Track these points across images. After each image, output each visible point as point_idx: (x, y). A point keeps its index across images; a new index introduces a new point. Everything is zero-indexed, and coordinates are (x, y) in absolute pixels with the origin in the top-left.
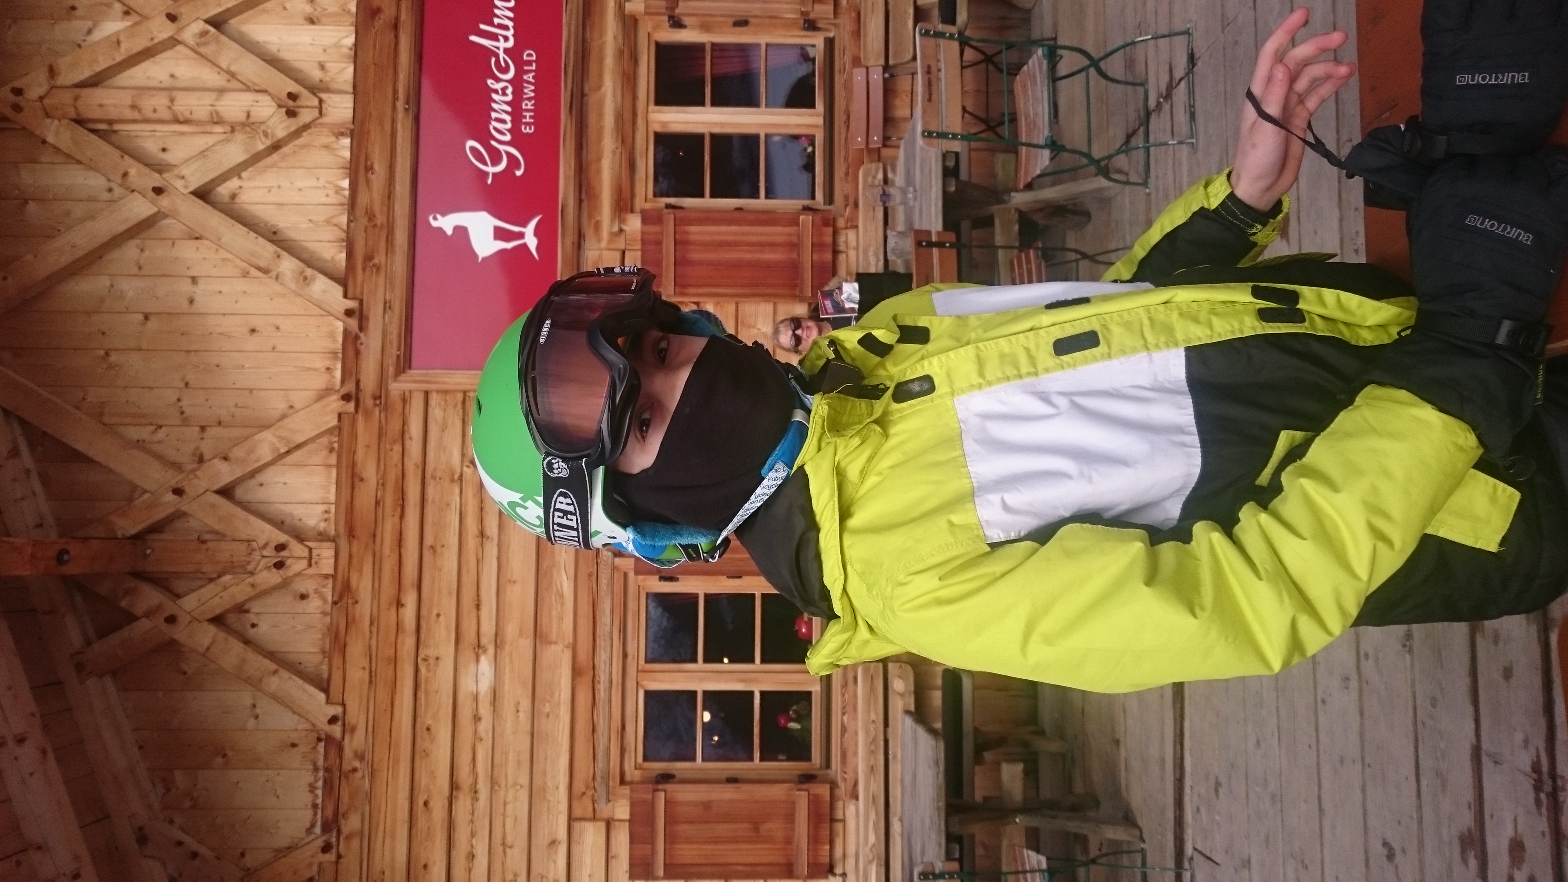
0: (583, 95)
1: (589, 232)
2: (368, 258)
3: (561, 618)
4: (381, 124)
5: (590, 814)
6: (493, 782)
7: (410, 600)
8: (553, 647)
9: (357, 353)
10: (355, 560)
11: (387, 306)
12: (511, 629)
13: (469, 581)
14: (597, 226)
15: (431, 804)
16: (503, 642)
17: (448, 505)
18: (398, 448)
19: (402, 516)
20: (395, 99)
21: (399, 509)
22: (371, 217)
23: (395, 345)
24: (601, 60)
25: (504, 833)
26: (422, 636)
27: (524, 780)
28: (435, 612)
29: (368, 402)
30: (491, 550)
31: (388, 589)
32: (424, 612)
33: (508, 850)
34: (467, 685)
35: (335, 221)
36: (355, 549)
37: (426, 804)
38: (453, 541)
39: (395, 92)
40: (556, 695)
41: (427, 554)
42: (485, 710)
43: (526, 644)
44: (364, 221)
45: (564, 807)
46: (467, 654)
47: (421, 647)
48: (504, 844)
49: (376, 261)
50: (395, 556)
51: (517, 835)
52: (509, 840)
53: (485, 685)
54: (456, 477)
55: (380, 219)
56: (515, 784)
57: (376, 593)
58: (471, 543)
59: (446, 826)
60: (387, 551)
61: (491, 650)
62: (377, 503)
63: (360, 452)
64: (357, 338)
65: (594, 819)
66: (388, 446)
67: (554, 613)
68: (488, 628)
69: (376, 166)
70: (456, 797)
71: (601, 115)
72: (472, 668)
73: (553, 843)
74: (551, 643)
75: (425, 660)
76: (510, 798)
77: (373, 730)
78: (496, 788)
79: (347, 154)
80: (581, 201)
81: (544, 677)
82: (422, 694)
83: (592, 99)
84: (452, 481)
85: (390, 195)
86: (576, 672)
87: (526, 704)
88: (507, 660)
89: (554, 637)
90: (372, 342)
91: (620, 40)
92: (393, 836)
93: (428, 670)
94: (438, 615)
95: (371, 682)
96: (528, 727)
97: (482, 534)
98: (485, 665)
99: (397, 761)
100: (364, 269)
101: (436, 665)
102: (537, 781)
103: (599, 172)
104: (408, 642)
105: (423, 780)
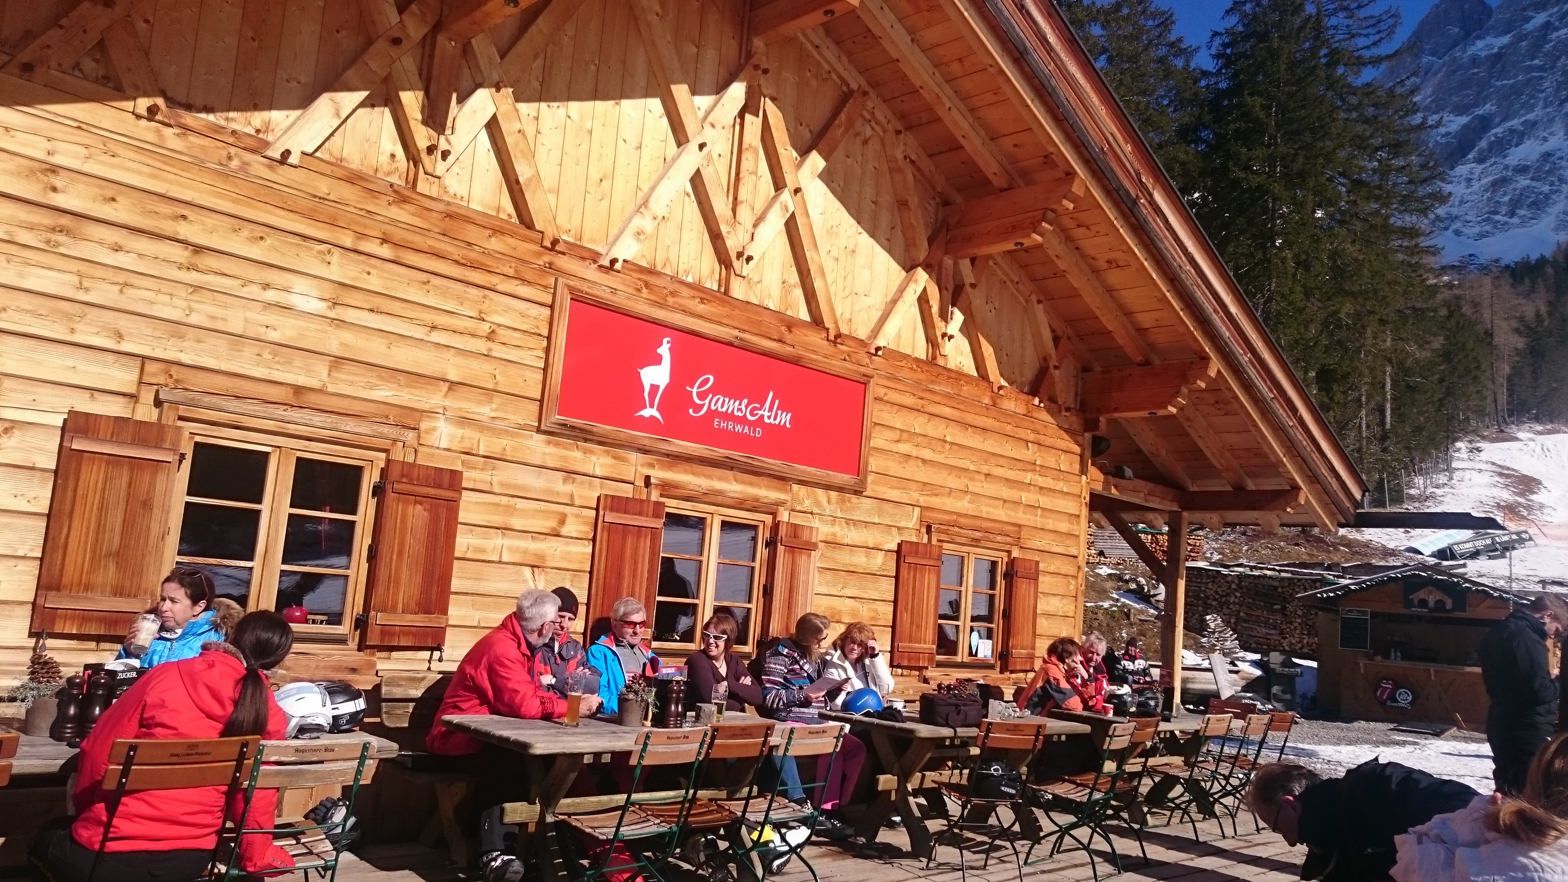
0: (732, 469)
1: (648, 458)
2: (647, 285)
3: (352, 383)
4: (728, 316)
5: (146, 379)
6: (197, 288)
7: (385, 251)
8: (326, 372)
9: (584, 259)
10: (425, 212)
11: (614, 291)
12: (347, 336)
13: (396, 307)
14: (651, 465)
15: (183, 223)
16: (337, 326)
17: (462, 304)
18: (511, 272)
19: (457, 262)
20: (740, 330)
21: (464, 261)
22: (673, 294)
23: (590, 291)
24: (751, 484)
25: (139, 288)
26: (352, 255)
27: (194, 319)
28: (372, 271)
29: (546, 258)
30: (419, 333)
31: (398, 234)
32: (374, 261)
33: (118, 287)
34: (300, 284)
35: (668, 265)
36: (435, 215)
37: (184, 217)
38: (431, 300)
39: (744, 331)
40: (278, 367)
41: (424, 276)
42: (271, 296)
43: (334, 347)
44: (671, 287)
45: (159, 354)
46: (329, 292)
47: (342, 250)
48: (126, 284)
49: (644, 290)
50: (425, 248)
51: (133, 299)
52: (129, 291)
53: (296, 301)
54: (483, 316)
55: (671, 300)
56: (191, 310)
57: (394, 222)
58: (429, 317)
59: (157, 231)
60: (430, 242)
61: (332, 314)
62: (470, 244)
63: (512, 241)
64: (595, 262)
65: (140, 383)
66: (513, 265)
67: (357, 378)
68: (351, 315)
69: (703, 306)
70: (186, 249)
71: (720, 479)
72: (315, 293)
73: (120, 336)
74: (330, 371)
75: (329, 252)
76: (176, 301)
77: (268, 186)
78: (191, 290)
79: (708, 285)
80: (668, 455)
81: (299, 359)
82: (297, 240)
83: (729, 474)
84: (481, 312)
85: (685, 311)
86: (298, 390)
87: (274, 336)
88: (319, 327)
89: (335, 374)
90: (590, 272)
91: (765, 501)
92: (154, 176)
93: (320, 252)
94: (369, 273)
95: (315, 196)
96: (249, 333)
97: (434, 328)
98: (318, 307)
99: (235, 201)
100: (639, 279)
101: (323, 261)
102: (192, 333)
103: (685, 472)
104: (348, 241)
105: (211, 220)
